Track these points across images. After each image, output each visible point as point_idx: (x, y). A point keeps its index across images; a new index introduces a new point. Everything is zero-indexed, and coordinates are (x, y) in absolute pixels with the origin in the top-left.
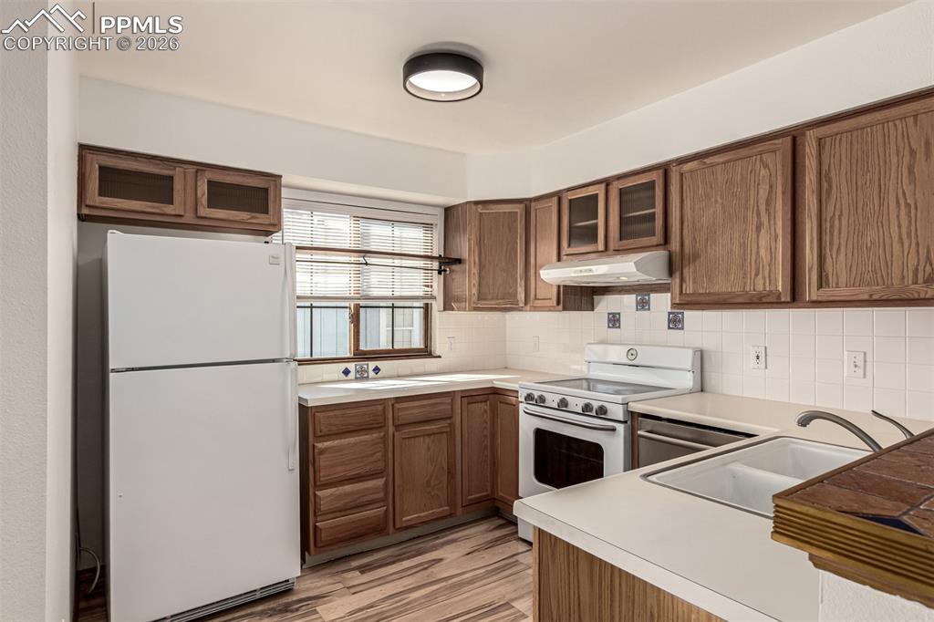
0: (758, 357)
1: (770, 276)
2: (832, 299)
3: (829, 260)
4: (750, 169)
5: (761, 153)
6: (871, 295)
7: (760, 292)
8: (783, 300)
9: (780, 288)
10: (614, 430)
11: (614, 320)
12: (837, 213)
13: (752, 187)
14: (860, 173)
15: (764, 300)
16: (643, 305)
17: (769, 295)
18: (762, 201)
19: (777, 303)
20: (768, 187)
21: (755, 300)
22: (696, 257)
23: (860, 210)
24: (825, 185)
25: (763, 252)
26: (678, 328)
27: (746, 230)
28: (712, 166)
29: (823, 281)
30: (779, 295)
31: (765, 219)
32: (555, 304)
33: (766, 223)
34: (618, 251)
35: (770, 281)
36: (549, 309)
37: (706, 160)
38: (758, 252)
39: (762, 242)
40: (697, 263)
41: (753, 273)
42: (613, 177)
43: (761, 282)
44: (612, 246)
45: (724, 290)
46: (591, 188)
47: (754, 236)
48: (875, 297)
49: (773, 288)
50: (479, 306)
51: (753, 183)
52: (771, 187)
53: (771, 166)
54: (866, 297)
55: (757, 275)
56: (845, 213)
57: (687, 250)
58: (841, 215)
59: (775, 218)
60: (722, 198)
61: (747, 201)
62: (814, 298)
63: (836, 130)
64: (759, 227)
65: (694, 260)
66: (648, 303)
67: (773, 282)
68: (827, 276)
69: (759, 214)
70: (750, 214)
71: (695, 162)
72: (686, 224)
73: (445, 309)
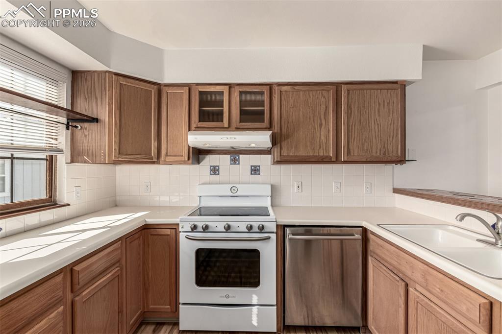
0: (298, 187)
1: (326, 149)
2: (353, 160)
3: (350, 143)
4: (317, 96)
5: (322, 90)
6: (367, 159)
7: (322, 156)
8: (333, 160)
9: (331, 155)
10: (269, 238)
11: (215, 170)
12: (354, 124)
13: (317, 106)
14: (362, 108)
15: (324, 160)
16: (235, 161)
17: (326, 158)
18: (322, 113)
19: (330, 161)
20: (325, 107)
21: (320, 160)
22: (288, 136)
23: (362, 124)
24: (349, 111)
25: (323, 138)
26: (257, 174)
27: (314, 126)
28: (298, 91)
29: (349, 153)
30: (331, 158)
31: (323, 122)
32: (186, 159)
33: (324, 123)
34: (238, 129)
35: (326, 151)
36: (184, 163)
37: (295, 87)
38: (320, 137)
39: (322, 133)
40: (289, 140)
41: (318, 147)
42: (234, 84)
43: (322, 151)
44: (234, 125)
45: (304, 154)
46: (218, 87)
47: (319, 129)
48: (368, 160)
49: (327, 155)
50: (120, 159)
51: (318, 104)
52: (326, 107)
53: (326, 98)
54: (365, 160)
55: (320, 147)
56: (357, 124)
57: (283, 133)
58: (355, 125)
59: (328, 122)
60: (303, 108)
61: (315, 112)
62: (346, 160)
63: (355, 88)
64: (321, 125)
65: (288, 138)
66: (238, 160)
67: (327, 152)
68: (350, 150)
69: (321, 119)
70: (316, 118)
71: (289, 87)
72: (283, 119)
73: (72, 161)
